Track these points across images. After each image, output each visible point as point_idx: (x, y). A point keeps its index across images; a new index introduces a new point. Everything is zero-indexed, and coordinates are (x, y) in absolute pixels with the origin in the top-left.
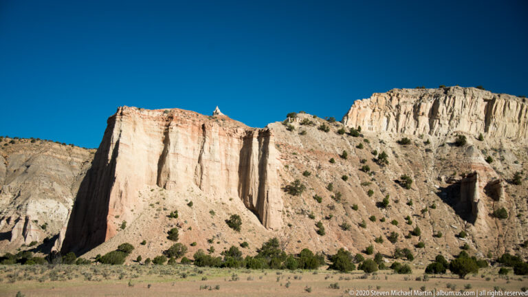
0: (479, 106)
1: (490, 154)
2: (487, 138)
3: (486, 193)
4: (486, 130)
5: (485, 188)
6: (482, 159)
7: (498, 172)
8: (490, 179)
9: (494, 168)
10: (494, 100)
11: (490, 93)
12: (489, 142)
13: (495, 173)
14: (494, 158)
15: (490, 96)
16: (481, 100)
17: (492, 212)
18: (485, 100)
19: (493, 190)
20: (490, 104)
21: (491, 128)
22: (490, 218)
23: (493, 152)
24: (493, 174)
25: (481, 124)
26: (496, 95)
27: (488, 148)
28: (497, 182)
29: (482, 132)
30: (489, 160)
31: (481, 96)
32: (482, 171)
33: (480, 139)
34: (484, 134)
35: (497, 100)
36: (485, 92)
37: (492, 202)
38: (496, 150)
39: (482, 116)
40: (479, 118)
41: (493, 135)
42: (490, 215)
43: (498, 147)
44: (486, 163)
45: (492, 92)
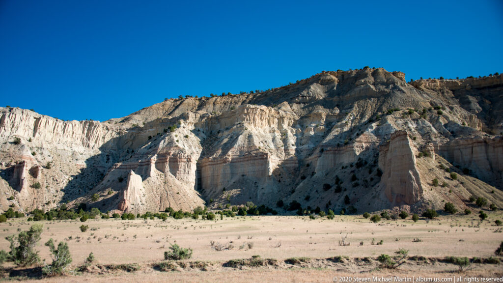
0: (31, 121)
1: (35, 150)
2: (34, 140)
3: (30, 173)
4: (34, 136)
5: (30, 170)
6: (30, 153)
7: (38, 161)
8: (33, 165)
9: (36, 159)
10: (40, 118)
11: (38, 114)
12: (35, 143)
13: (36, 161)
14: (37, 153)
15: (38, 115)
16: (32, 118)
17: (32, 184)
18: (35, 118)
19: (34, 172)
20: (38, 120)
21: (37, 135)
22: (30, 188)
23: (37, 149)
24: (35, 162)
25: (31, 132)
26: (42, 115)
27: (34, 146)
28: (37, 167)
29: (32, 137)
30: (34, 154)
31: (33, 115)
32: (29, 160)
33: (30, 141)
34: (32, 138)
35: (42, 119)
36: (35, 113)
37: (33, 179)
38: (38, 148)
39: (32, 127)
40: (30, 128)
41: (38, 139)
42: (30, 186)
43: (40, 146)
44: (32, 155)
45: (39, 113)
